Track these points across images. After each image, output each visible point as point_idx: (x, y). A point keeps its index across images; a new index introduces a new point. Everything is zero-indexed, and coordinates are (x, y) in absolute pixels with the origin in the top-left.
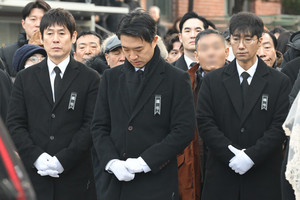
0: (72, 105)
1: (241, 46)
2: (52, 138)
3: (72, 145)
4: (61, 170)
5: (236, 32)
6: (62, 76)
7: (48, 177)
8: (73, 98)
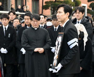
0: (9, 36)
1: (55, 22)
2: (4, 44)
3: (9, 46)
4: (7, 52)
5: (54, 19)
6: (7, 30)
7: (4, 53)
8: (9, 35)
